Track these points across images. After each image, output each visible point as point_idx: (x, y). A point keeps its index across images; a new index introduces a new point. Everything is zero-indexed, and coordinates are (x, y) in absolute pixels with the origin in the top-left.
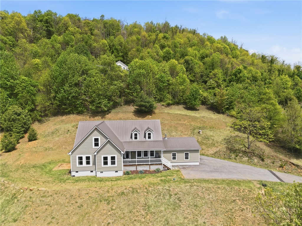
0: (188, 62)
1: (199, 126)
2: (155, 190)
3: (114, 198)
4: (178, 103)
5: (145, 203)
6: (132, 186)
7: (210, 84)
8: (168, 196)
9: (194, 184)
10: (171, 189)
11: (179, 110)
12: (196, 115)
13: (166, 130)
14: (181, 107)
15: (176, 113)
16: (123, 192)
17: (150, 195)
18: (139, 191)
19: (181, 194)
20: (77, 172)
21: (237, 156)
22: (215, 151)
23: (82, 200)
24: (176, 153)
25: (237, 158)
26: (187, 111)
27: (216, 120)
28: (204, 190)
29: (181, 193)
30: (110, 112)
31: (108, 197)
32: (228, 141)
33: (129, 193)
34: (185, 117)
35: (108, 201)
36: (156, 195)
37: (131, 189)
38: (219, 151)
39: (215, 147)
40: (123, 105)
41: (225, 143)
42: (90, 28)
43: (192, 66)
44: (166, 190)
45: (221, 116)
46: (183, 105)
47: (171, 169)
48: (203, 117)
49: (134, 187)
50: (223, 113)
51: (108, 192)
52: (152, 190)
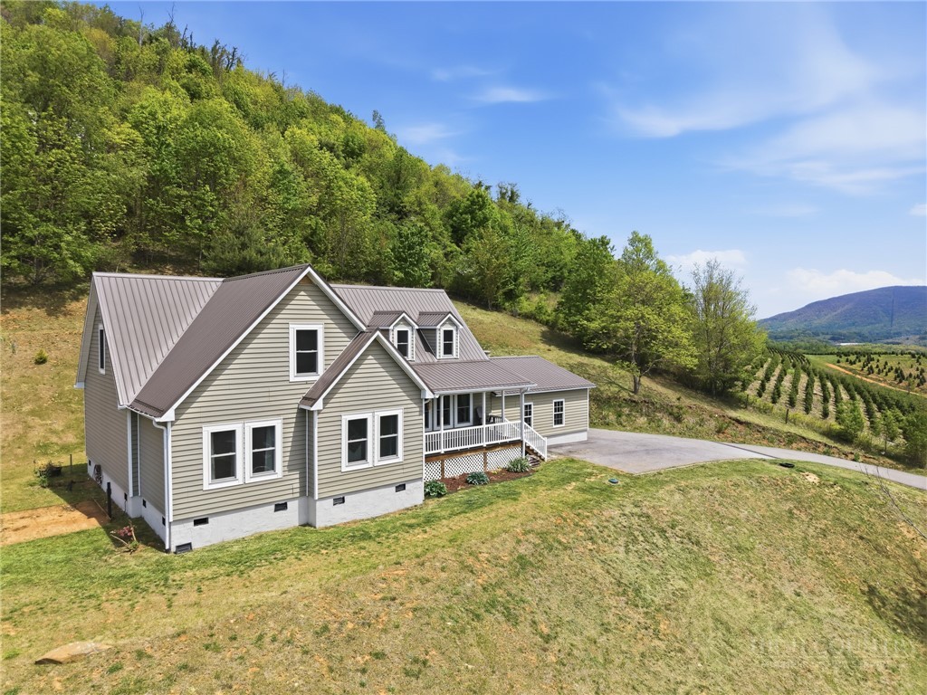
2: (605, 524)
3: (512, 589)
5: (613, 580)
6: (529, 527)
8: (657, 535)
10: (645, 510)
16: (520, 558)
17: (606, 547)
18: (564, 540)
19: (684, 521)
20: (203, 521)
21: (620, 416)
23: (397, 634)
24: (532, 403)
25: (621, 419)
27: (494, 325)
28: (717, 496)
29: (679, 517)
31: (485, 589)
33: (541, 555)
35: (501, 609)
36: (622, 543)
37: (534, 539)
44: (636, 518)
47: (543, 460)
49: (537, 527)
50: (497, 308)
52: (597, 527)
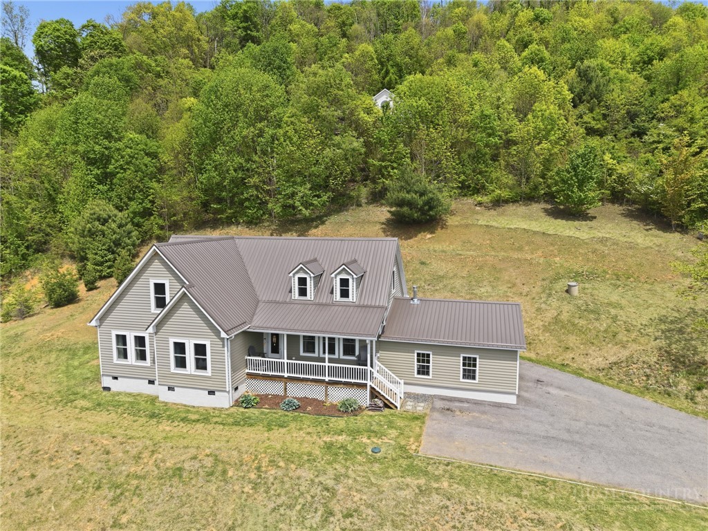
0: (586, 75)
1: (576, 268)
2: (286, 479)
3: (144, 485)
4: (529, 198)
5: (230, 523)
6: (217, 453)
7: (656, 139)
8: (319, 513)
9: (436, 485)
10: (339, 487)
11: (530, 217)
12: (578, 234)
13: (463, 277)
14: (537, 208)
15: (512, 227)
16: (180, 469)
17: (261, 497)
18: (230, 474)
19: (370, 518)
20: (116, 378)
21: (699, 389)
22: (613, 359)
23: (53, 471)
24: (431, 353)
25: (697, 393)
26: (553, 220)
27: (649, 250)
28: (469, 517)
29: (370, 511)
30: (323, 223)
31: (128, 476)
32: (672, 327)
33: (197, 474)
34: (538, 239)
35: (118, 491)
36: (279, 501)
37: (209, 462)
38: (630, 360)
39: (616, 344)
40: (366, 203)
41: (660, 333)
42: (340, 20)
43: (597, 87)
44: (320, 488)
45: (674, 238)
46: (546, 202)
47: (396, 407)
48: (603, 241)
49: (224, 456)
50: (683, 229)
51: (138, 458)
52: (275, 478)
